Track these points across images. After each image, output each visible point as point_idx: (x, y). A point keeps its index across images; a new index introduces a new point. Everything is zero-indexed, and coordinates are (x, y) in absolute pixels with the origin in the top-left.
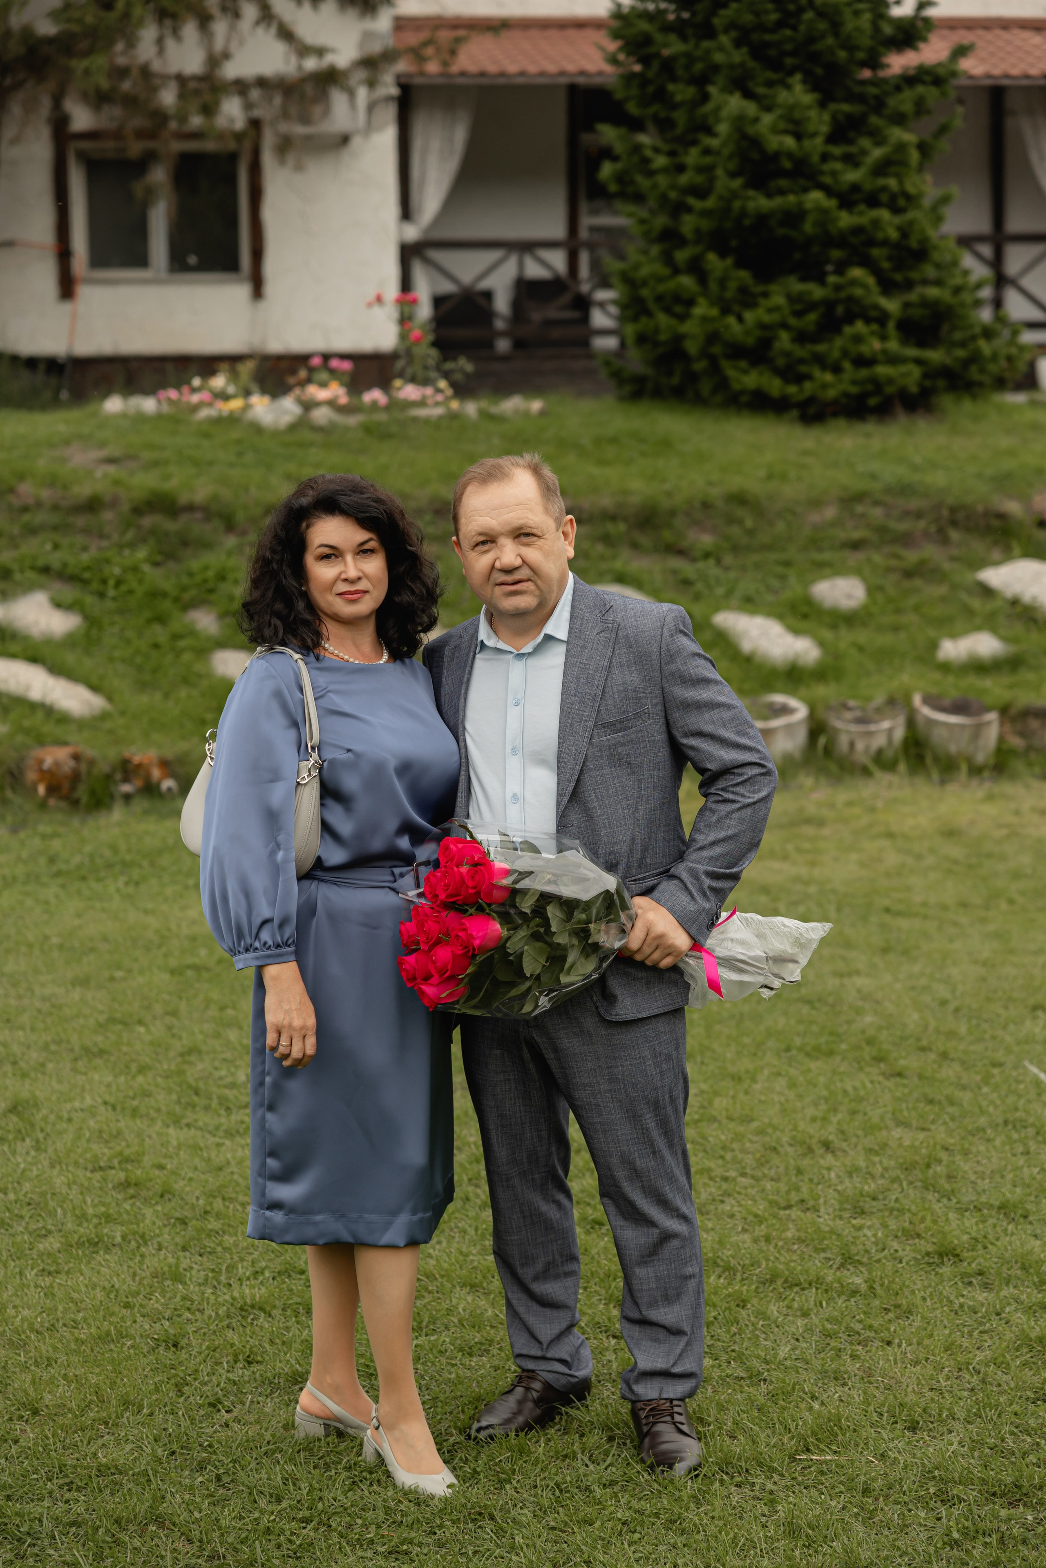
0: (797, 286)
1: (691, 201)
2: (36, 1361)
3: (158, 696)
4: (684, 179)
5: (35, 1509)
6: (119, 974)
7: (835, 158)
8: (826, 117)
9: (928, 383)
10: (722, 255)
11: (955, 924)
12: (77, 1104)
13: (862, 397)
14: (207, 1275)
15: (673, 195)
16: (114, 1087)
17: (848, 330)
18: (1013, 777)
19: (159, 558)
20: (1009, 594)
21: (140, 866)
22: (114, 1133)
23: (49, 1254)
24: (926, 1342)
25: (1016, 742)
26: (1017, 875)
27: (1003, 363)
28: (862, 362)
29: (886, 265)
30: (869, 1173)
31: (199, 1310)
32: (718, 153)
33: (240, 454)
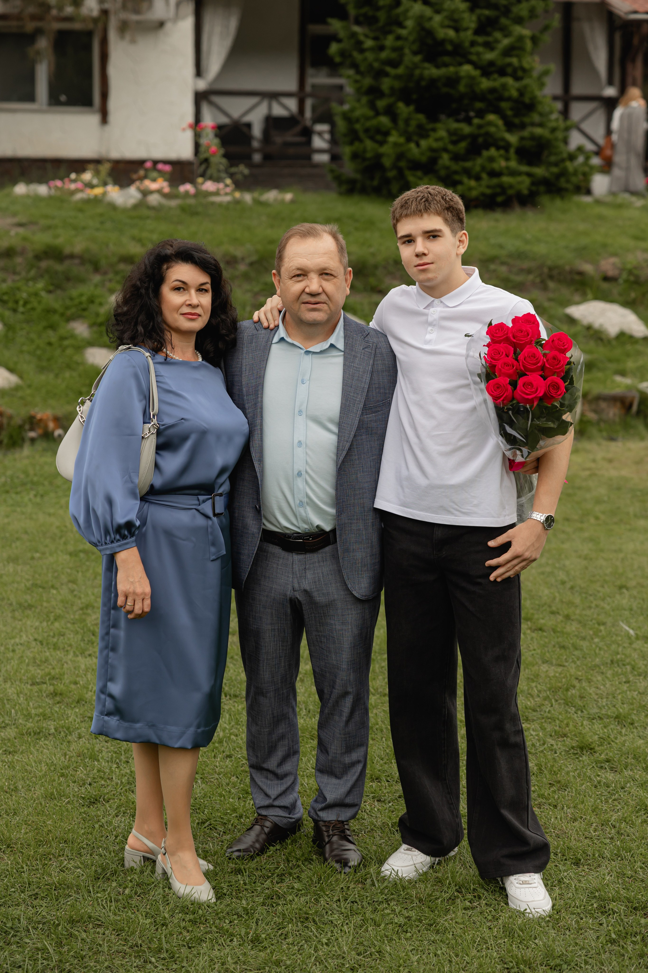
0: (455, 125)
1: (388, 69)
2: (6, 811)
3: (51, 376)
4: (384, 55)
5: (15, 912)
6: (37, 555)
7: (479, 44)
8: (474, 18)
9: (534, 188)
10: (408, 104)
11: (563, 532)
12: (17, 640)
13: (493, 196)
14: (112, 755)
15: (376, 65)
16: (40, 629)
17: (485, 153)
18: (590, 438)
19: (51, 288)
20: (585, 322)
21: (43, 485)
22: (43, 659)
23: (9, 740)
24: (581, 806)
25: (591, 416)
26: (598, 501)
27: (581, 177)
28: (493, 174)
29: (509, 113)
30: (529, 694)
31: (108, 779)
32: (406, 39)
33: (102, 223)
